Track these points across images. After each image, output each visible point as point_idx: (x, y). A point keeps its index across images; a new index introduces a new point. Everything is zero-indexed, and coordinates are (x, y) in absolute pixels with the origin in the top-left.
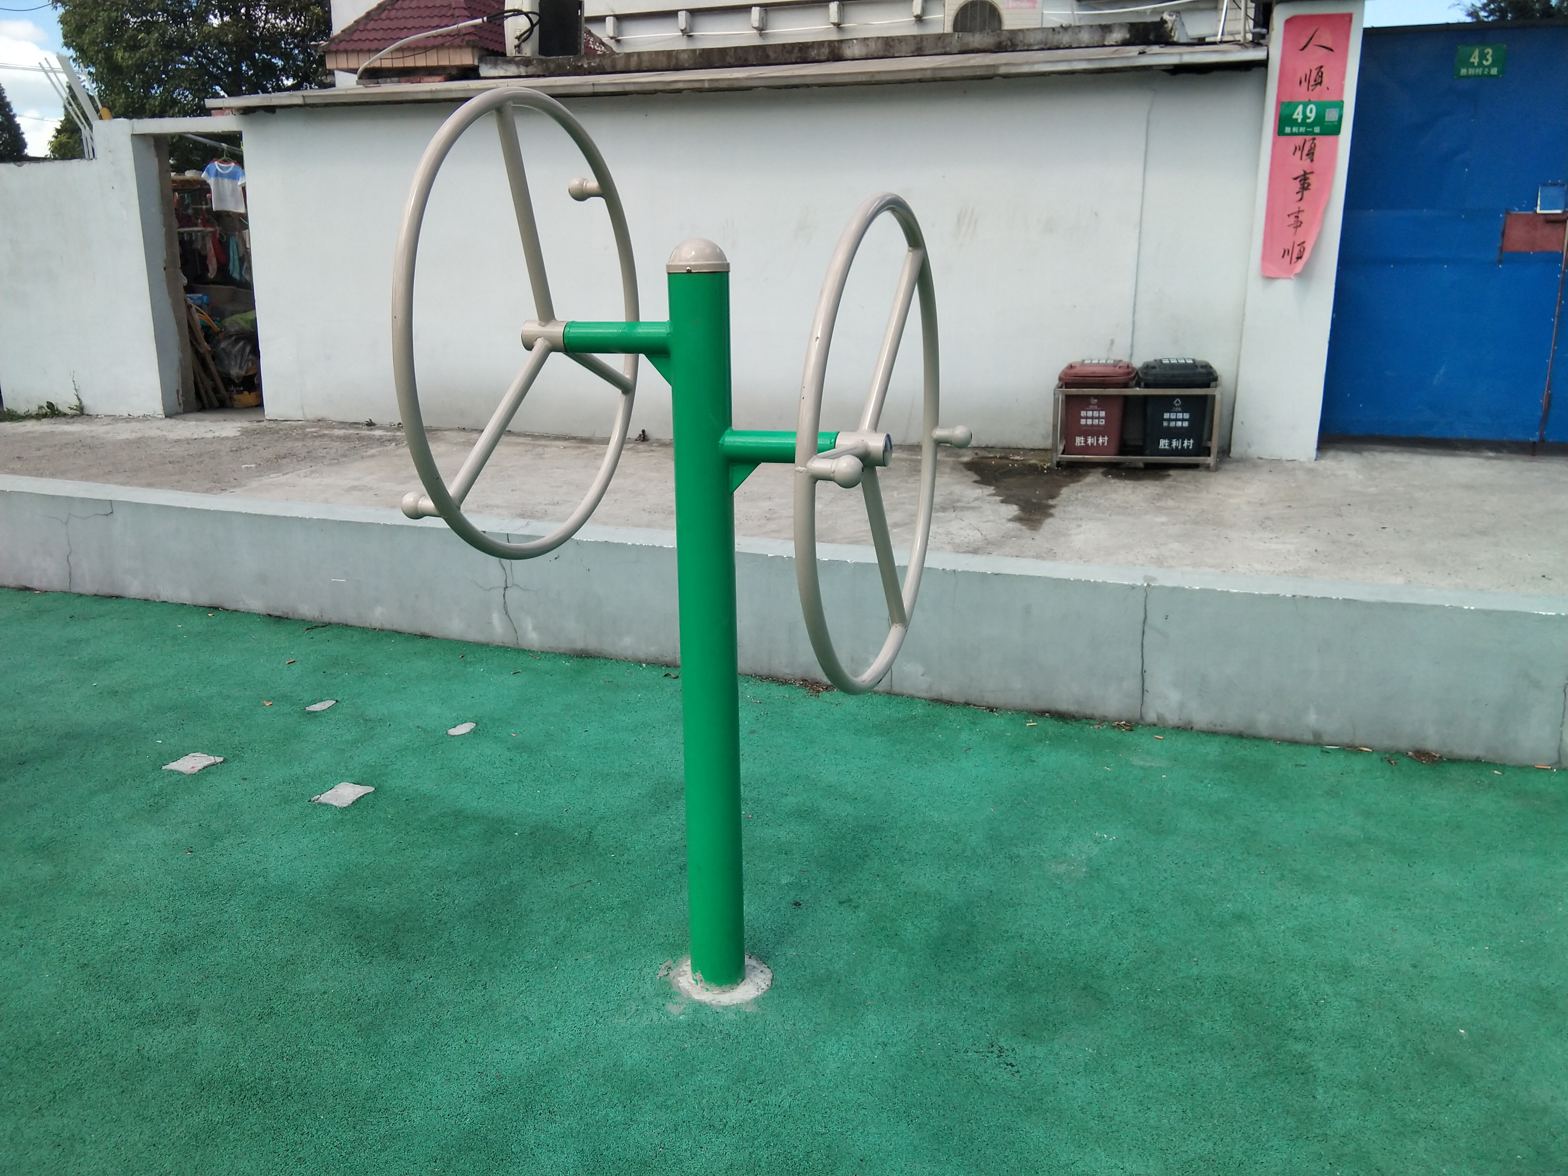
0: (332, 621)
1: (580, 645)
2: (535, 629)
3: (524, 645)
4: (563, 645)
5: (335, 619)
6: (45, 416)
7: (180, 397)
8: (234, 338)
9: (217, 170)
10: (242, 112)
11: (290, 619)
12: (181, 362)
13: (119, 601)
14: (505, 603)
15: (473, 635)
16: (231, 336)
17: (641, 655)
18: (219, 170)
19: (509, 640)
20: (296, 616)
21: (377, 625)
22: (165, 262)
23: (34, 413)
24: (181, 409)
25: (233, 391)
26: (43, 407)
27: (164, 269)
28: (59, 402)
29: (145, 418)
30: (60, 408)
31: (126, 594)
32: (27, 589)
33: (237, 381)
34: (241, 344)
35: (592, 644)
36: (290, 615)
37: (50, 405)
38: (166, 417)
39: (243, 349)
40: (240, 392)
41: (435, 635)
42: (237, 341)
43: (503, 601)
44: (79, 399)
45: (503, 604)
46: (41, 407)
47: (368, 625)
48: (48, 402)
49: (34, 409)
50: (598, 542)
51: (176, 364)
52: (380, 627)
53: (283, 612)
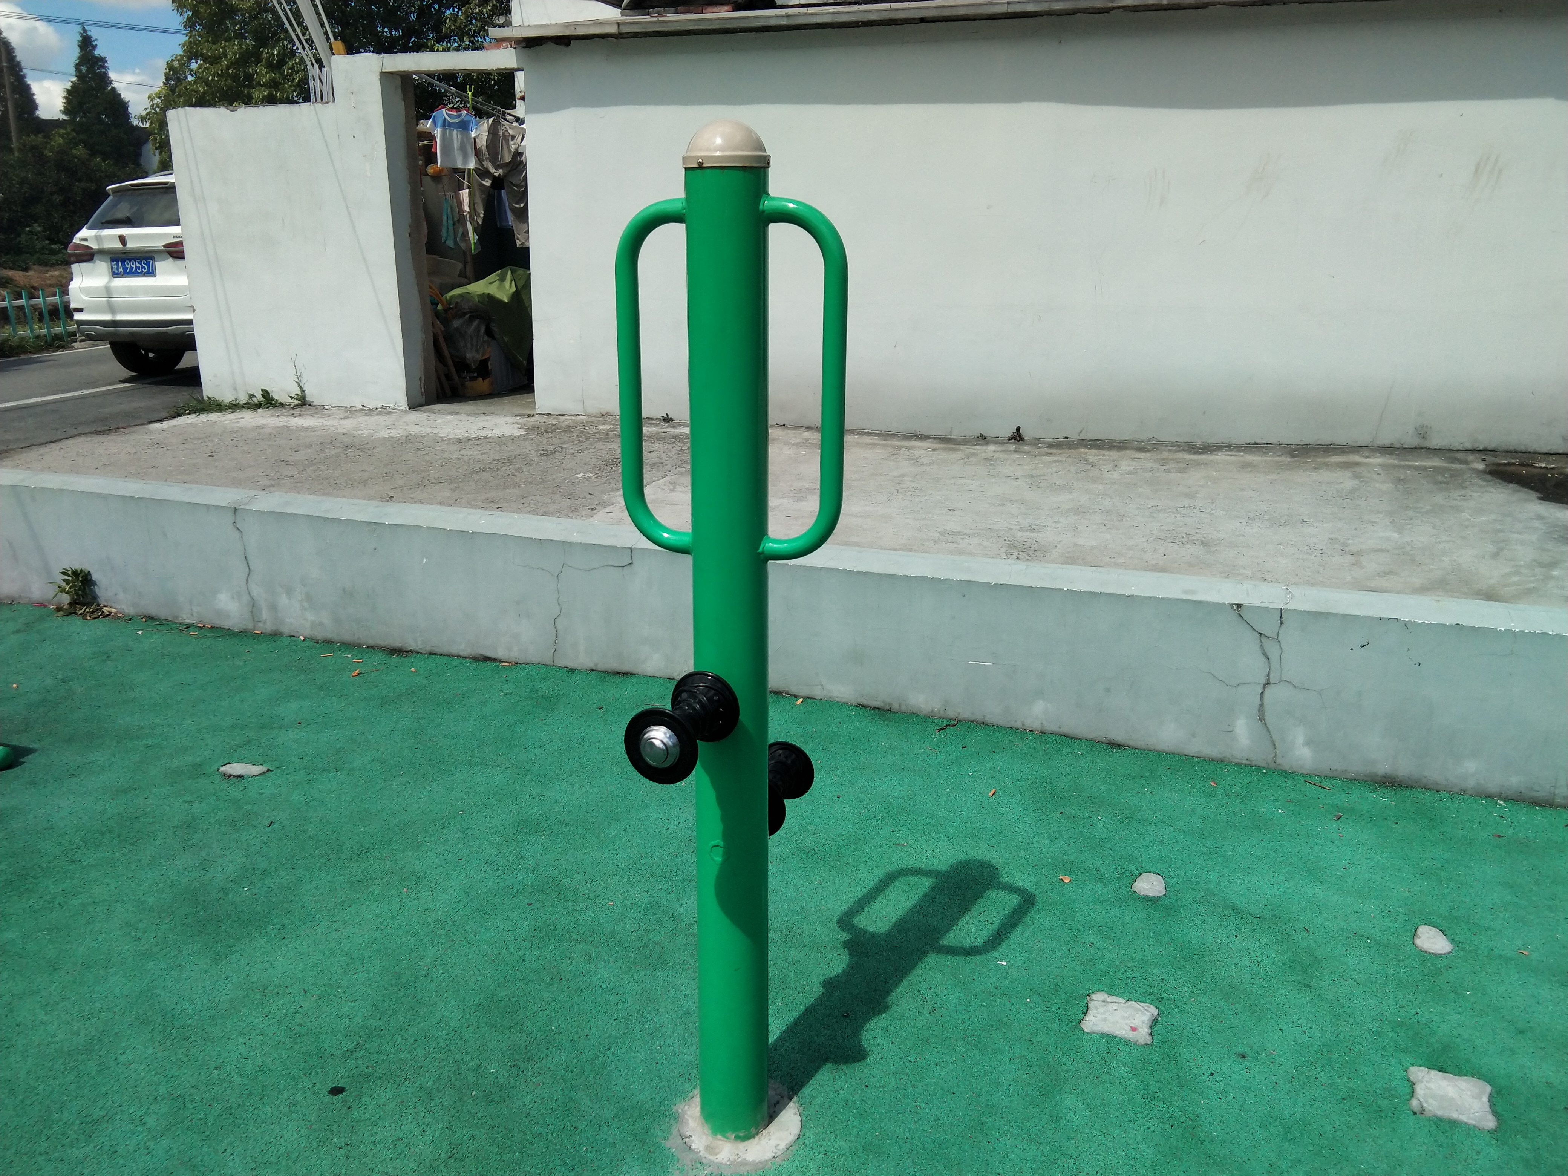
0: (961, 717)
1: (1383, 768)
2: (1309, 743)
3: (1286, 763)
4: (1356, 767)
5: (966, 714)
6: (259, 406)
7: (422, 385)
8: (467, 316)
9: (445, 119)
10: (524, 44)
11: (895, 713)
12: (423, 344)
13: (629, 679)
14: (1262, 705)
15: (1197, 746)
16: (464, 314)
17: (1492, 787)
18: (447, 118)
19: (1261, 756)
20: (903, 708)
21: (1036, 725)
22: (410, 226)
23: (242, 403)
24: (423, 400)
25: (465, 378)
26: (254, 396)
27: (409, 235)
28: (273, 389)
29: (385, 411)
30: (276, 397)
31: (638, 670)
32: (487, 659)
33: (473, 367)
34: (476, 323)
35: (1404, 768)
36: (895, 706)
37: (265, 394)
38: (410, 409)
39: (477, 330)
40: (473, 379)
41: (1131, 743)
42: (471, 319)
43: (1259, 702)
44: (301, 387)
45: (1257, 706)
46: (252, 396)
47: (1019, 724)
48: (262, 390)
49: (243, 398)
50: (1444, 625)
51: (420, 347)
52: (1039, 728)
53: (884, 702)
